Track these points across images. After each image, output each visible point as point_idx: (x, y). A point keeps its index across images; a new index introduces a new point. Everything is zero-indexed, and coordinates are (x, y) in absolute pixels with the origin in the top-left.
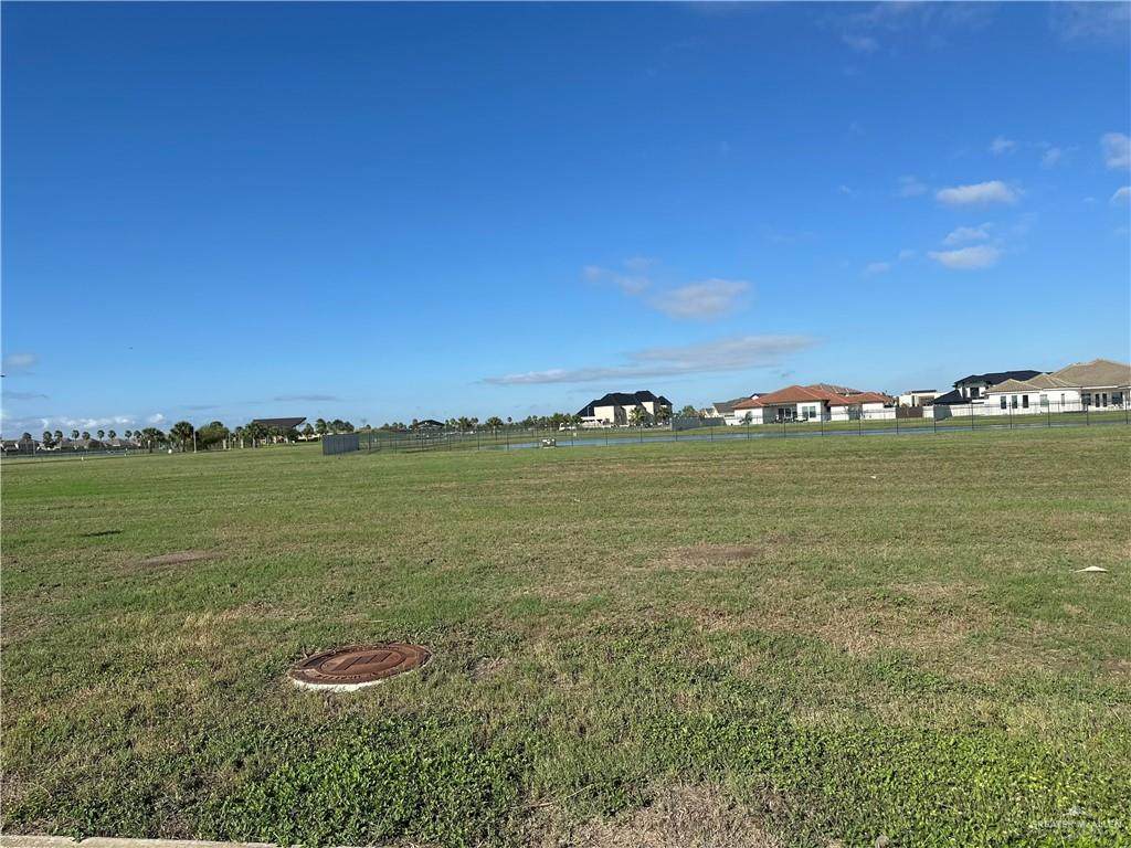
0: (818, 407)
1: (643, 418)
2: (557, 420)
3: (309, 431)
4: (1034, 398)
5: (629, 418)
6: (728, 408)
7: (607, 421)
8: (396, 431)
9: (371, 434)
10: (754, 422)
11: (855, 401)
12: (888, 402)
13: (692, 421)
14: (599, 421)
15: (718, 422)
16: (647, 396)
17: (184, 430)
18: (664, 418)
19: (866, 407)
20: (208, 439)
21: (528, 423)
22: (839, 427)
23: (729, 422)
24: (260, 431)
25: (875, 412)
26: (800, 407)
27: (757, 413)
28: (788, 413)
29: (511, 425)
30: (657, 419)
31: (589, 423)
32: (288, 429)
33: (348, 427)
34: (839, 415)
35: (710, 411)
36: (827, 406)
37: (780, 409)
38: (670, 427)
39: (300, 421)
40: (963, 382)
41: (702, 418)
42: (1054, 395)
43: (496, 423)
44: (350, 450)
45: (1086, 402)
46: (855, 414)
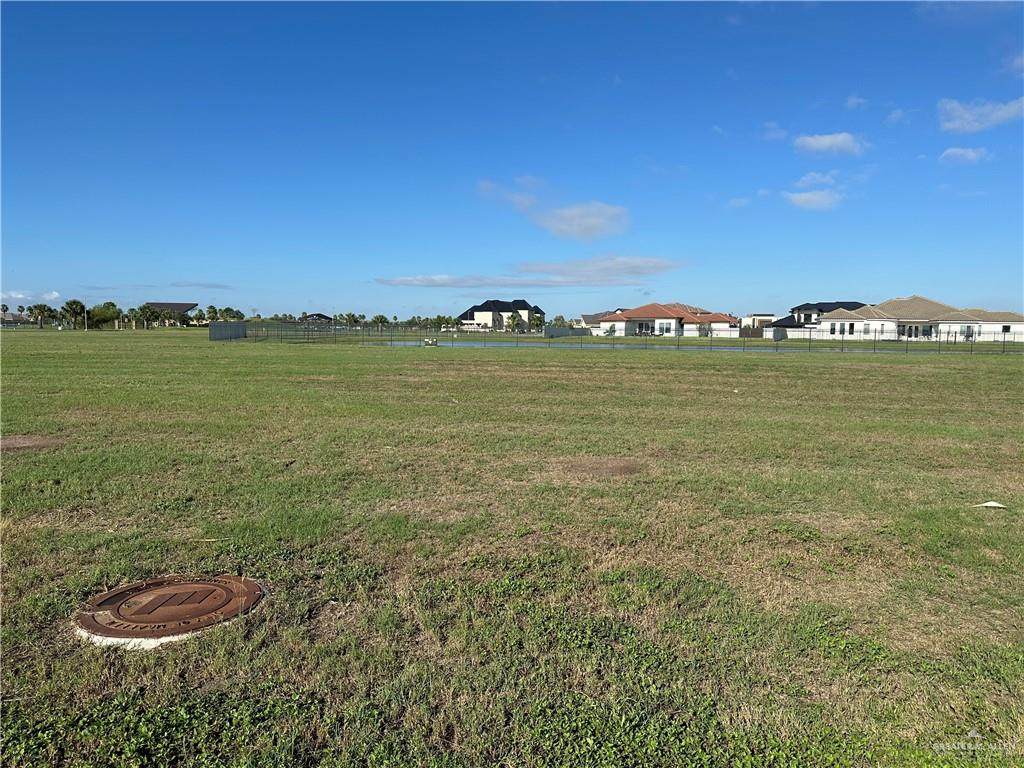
0: (673, 323)
1: (518, 324)
2: (440, 322)
3: (200, 317)
4: (859, 326)
5: (505, 324)
6: (595, 320)
7: (485, 326)
8: (284, 322)
9: (259, 323)
10: (617, 334)
11: (705, 320)
12: (734, 323)
13: (561, 330)
14: (478, 325)
15: (584, 332)
16: (523, 305)
17: (75, 309)
18: (537, 325)
19: (714, 326)
20: (100, 319)
21: (411, 323)
22: (690, 342)
23: (595, 332)
24: (151, 314)
25: (722, 331)
26: (658, 323)
27: (620, 326)
28: (647, 328)
29: (396, 324)
30: (531, 326)
31: (468, 326)
32: (180, 314)
33: (239, 315)
34: (691, 331)
35: (578, 322)
36: (681, 323)
37: (640, 324)
38: (543, 335)
39: (193, 306)
40: (799, 309)
41: (571, 327)
42: (875, 325)
43: (381, 320)
44: (237, 337)
45: (901, 333)
46: (705, 331)
